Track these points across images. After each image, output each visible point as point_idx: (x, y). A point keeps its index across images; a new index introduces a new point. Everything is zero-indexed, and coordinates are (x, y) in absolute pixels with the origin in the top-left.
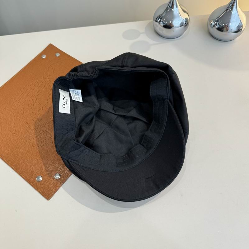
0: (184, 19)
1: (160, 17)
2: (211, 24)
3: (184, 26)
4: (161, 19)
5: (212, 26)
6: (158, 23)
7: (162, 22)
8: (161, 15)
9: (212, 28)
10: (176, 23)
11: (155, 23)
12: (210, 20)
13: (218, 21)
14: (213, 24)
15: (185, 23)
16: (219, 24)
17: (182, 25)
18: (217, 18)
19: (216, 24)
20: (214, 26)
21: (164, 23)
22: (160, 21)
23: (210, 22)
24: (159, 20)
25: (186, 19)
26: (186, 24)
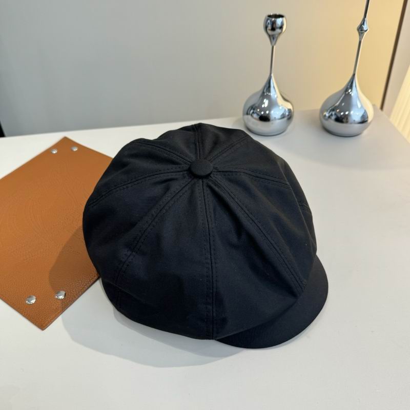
0: (285, 110)
1: (252, 108)
2: (325, 116)
3: (286, 119)
4: (254, 109)
5: (327, 118)
6: (249, 117)
7: (256, 113)
8: (254, 105)
9: (326, 120)
10: (275, 114)
11: (246, 116)
12: (322, 111)
13: (333, 110)
14: (327, 115)
15: (288, 115)
16: (335, 114)
17: (283, 116)
18: (331, 107)
19: (332, 115)
20: (329, 117)
21: (258, 115)
22: (253, 113)
23: (323, 114)
24: (252, 111)
25: (289, 110)
26: (289, 117)
